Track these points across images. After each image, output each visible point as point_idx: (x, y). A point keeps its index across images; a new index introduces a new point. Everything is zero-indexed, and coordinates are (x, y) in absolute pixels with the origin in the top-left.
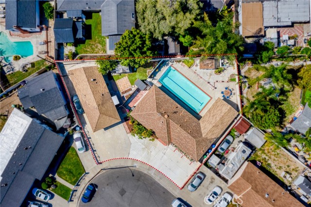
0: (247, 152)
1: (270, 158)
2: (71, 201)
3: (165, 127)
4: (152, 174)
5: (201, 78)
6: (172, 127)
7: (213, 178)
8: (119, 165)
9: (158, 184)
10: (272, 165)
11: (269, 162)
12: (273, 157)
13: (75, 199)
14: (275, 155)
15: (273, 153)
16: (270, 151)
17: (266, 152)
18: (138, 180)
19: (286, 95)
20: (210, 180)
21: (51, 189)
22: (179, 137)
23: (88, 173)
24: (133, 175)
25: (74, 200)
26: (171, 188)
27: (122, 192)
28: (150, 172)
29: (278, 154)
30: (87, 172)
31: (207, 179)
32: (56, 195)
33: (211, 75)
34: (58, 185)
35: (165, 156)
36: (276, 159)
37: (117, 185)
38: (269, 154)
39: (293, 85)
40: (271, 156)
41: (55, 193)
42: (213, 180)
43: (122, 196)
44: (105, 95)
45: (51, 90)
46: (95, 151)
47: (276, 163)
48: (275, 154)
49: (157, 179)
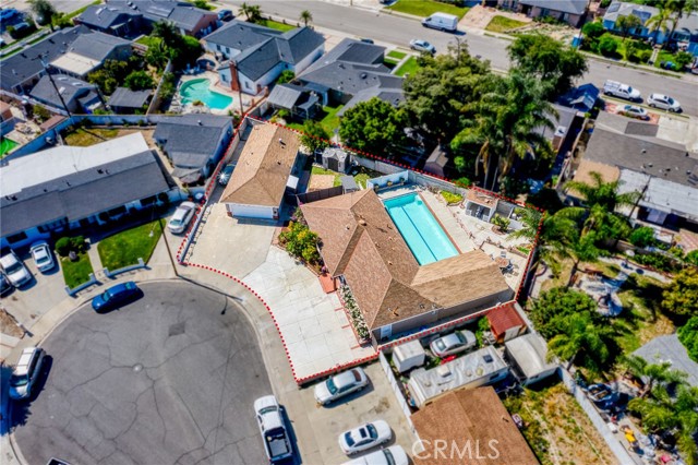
0: (494, 363)
1: (552, 429)
2: (74, 295)
3: (349, 238)
4: (261, 330)
5: (462, 225)
6: (360, 244)
7: (385, 403)
8: (214, 284)
9: (259, 355)
10: (553, 449)
11: (547, 437)
12: (560, 432)
13: (84, 297)
14: (567, 429)
15: (564, 422)
16: (558, 412)
17: (546, 410)
18: (226, 325)
19: (634, 324)
20: (377, 404)
21: (64, 259)
22: (363, 266)
23: (149, 269)
24: (223, 313)
25: (80, 297)
26: (278, 376)
27: (177, 329)
28: (260, 323)
29: (577, 431)
30: (148, 265)
31: (373, 397)
32: (60, 273)
33: (483, 228)
34: (83, 260)
35: (312, 309)
36: (567, 440)
37: (179, 313)
38: (552, 420)
39: (654, 312)
40: (557, 427)
41: (64, 268)
42: (384, 407)
43: (170, 335)
44: (282, 166)
45: (210, 128)
46: (195, 243)
47: (564, 450)
48: (569, 428)
49: (263, 341)
